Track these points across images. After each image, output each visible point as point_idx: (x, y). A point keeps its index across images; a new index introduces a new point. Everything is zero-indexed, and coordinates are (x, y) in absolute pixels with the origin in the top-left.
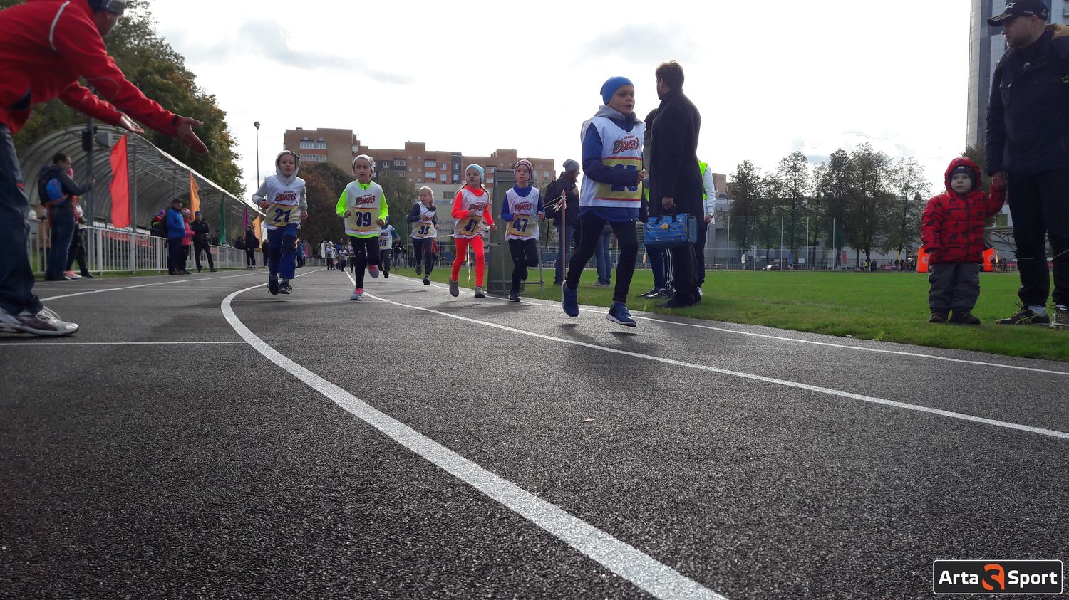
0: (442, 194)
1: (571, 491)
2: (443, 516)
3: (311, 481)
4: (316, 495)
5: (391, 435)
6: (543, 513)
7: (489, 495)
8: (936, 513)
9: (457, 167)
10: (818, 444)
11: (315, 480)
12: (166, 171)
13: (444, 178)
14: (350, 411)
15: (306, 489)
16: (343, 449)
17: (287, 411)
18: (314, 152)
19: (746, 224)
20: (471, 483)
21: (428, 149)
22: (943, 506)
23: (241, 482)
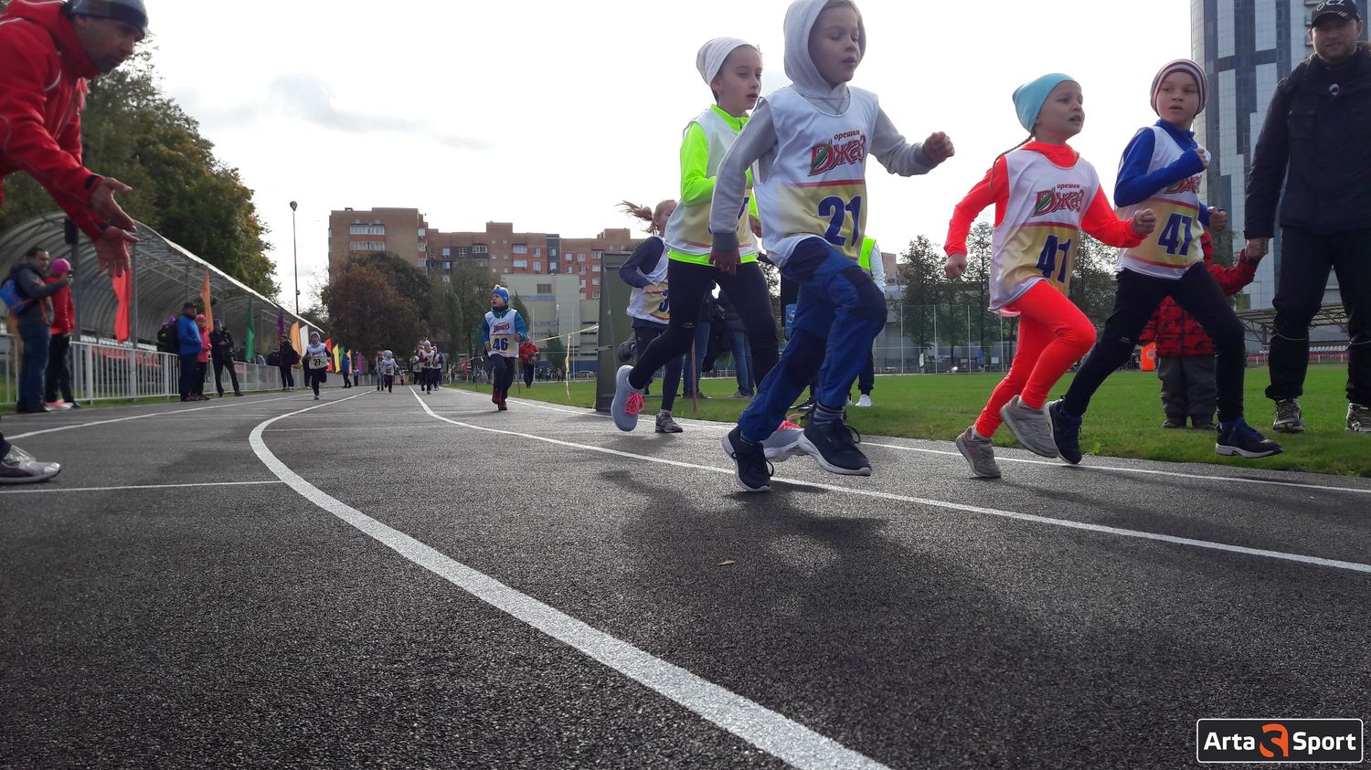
0: (536, 287)
1: (704, 650)
2: (539, 687)
3: (367, 651)
4: (374, 667)
5: (470, 590)
6: (669, 679)
7: (599, 660)
8: (1168, 661)
9: (554, 253)
10: (1018, 582)
11: (371, 648)
12: (176, 267)
13: (537, 266)
14: (418, 562)
15: (361, 660)
16: (409, 610)
17: (336, 565)
18: (368, 238)
19: (923, 315)
20: (575, 646)
21: (515, 230)
22: (1176, 653)
23: (275, 654)
